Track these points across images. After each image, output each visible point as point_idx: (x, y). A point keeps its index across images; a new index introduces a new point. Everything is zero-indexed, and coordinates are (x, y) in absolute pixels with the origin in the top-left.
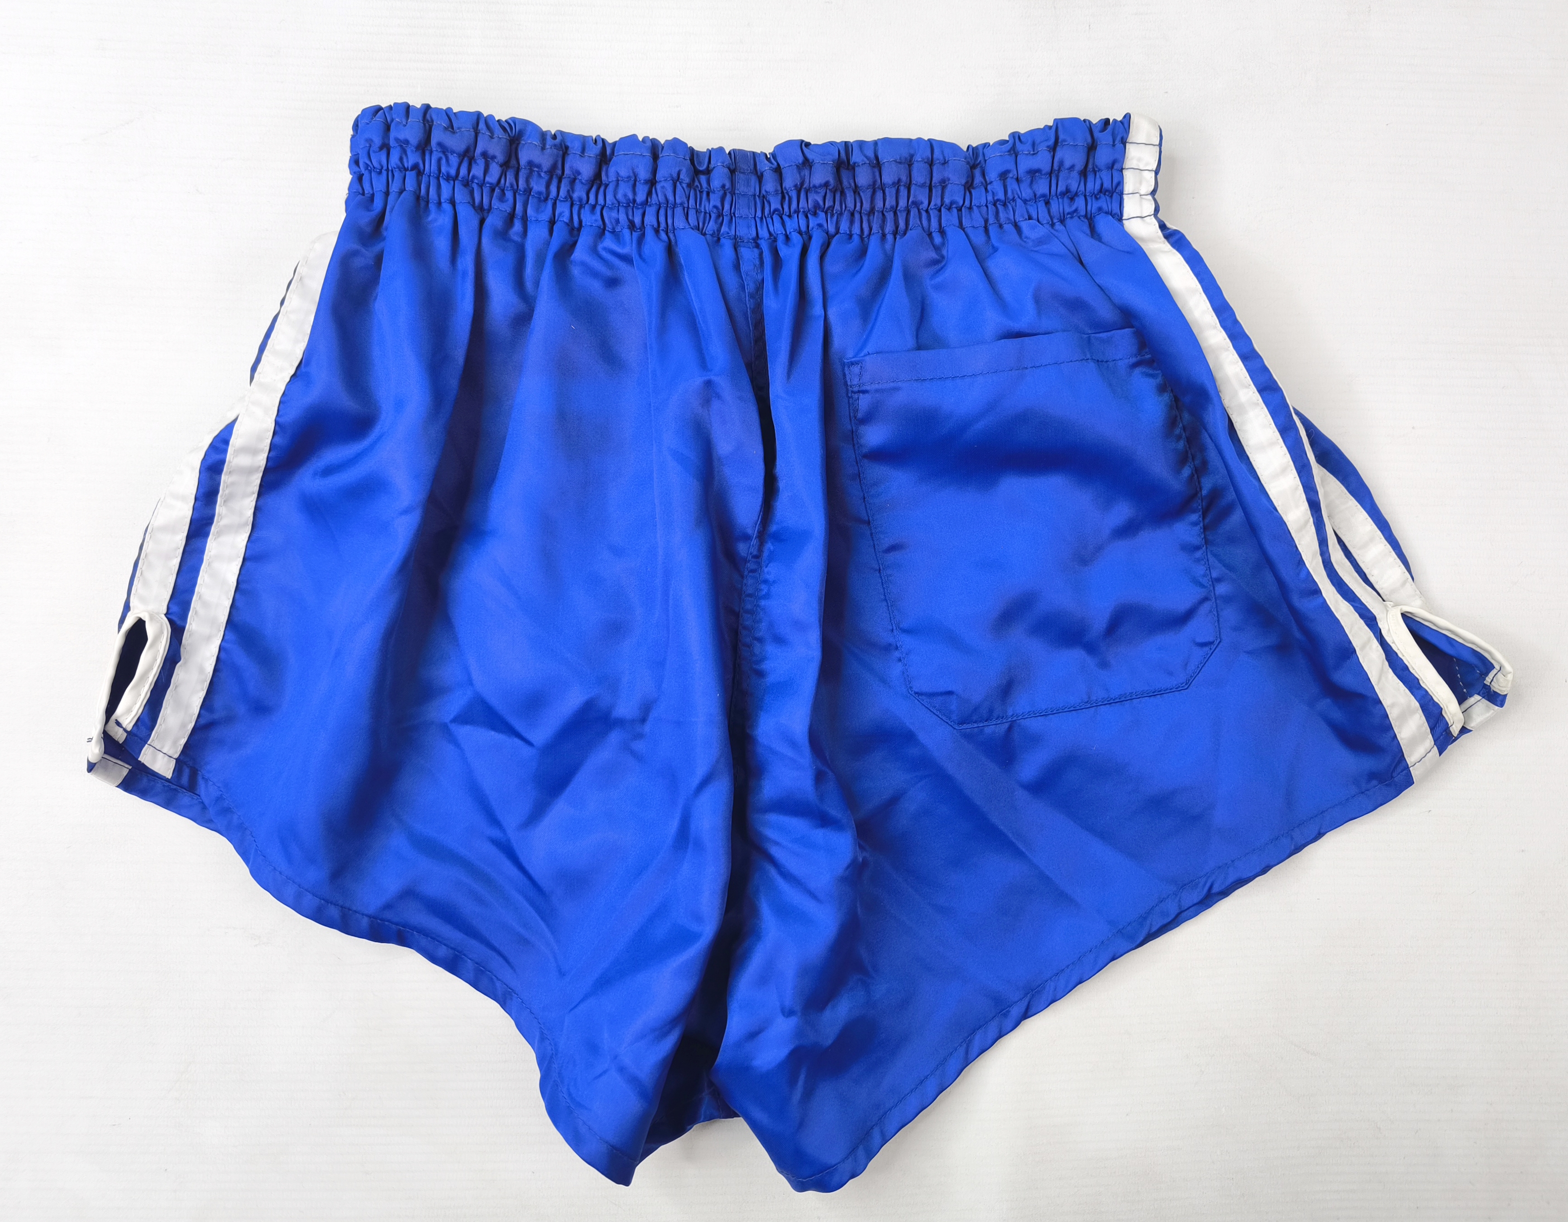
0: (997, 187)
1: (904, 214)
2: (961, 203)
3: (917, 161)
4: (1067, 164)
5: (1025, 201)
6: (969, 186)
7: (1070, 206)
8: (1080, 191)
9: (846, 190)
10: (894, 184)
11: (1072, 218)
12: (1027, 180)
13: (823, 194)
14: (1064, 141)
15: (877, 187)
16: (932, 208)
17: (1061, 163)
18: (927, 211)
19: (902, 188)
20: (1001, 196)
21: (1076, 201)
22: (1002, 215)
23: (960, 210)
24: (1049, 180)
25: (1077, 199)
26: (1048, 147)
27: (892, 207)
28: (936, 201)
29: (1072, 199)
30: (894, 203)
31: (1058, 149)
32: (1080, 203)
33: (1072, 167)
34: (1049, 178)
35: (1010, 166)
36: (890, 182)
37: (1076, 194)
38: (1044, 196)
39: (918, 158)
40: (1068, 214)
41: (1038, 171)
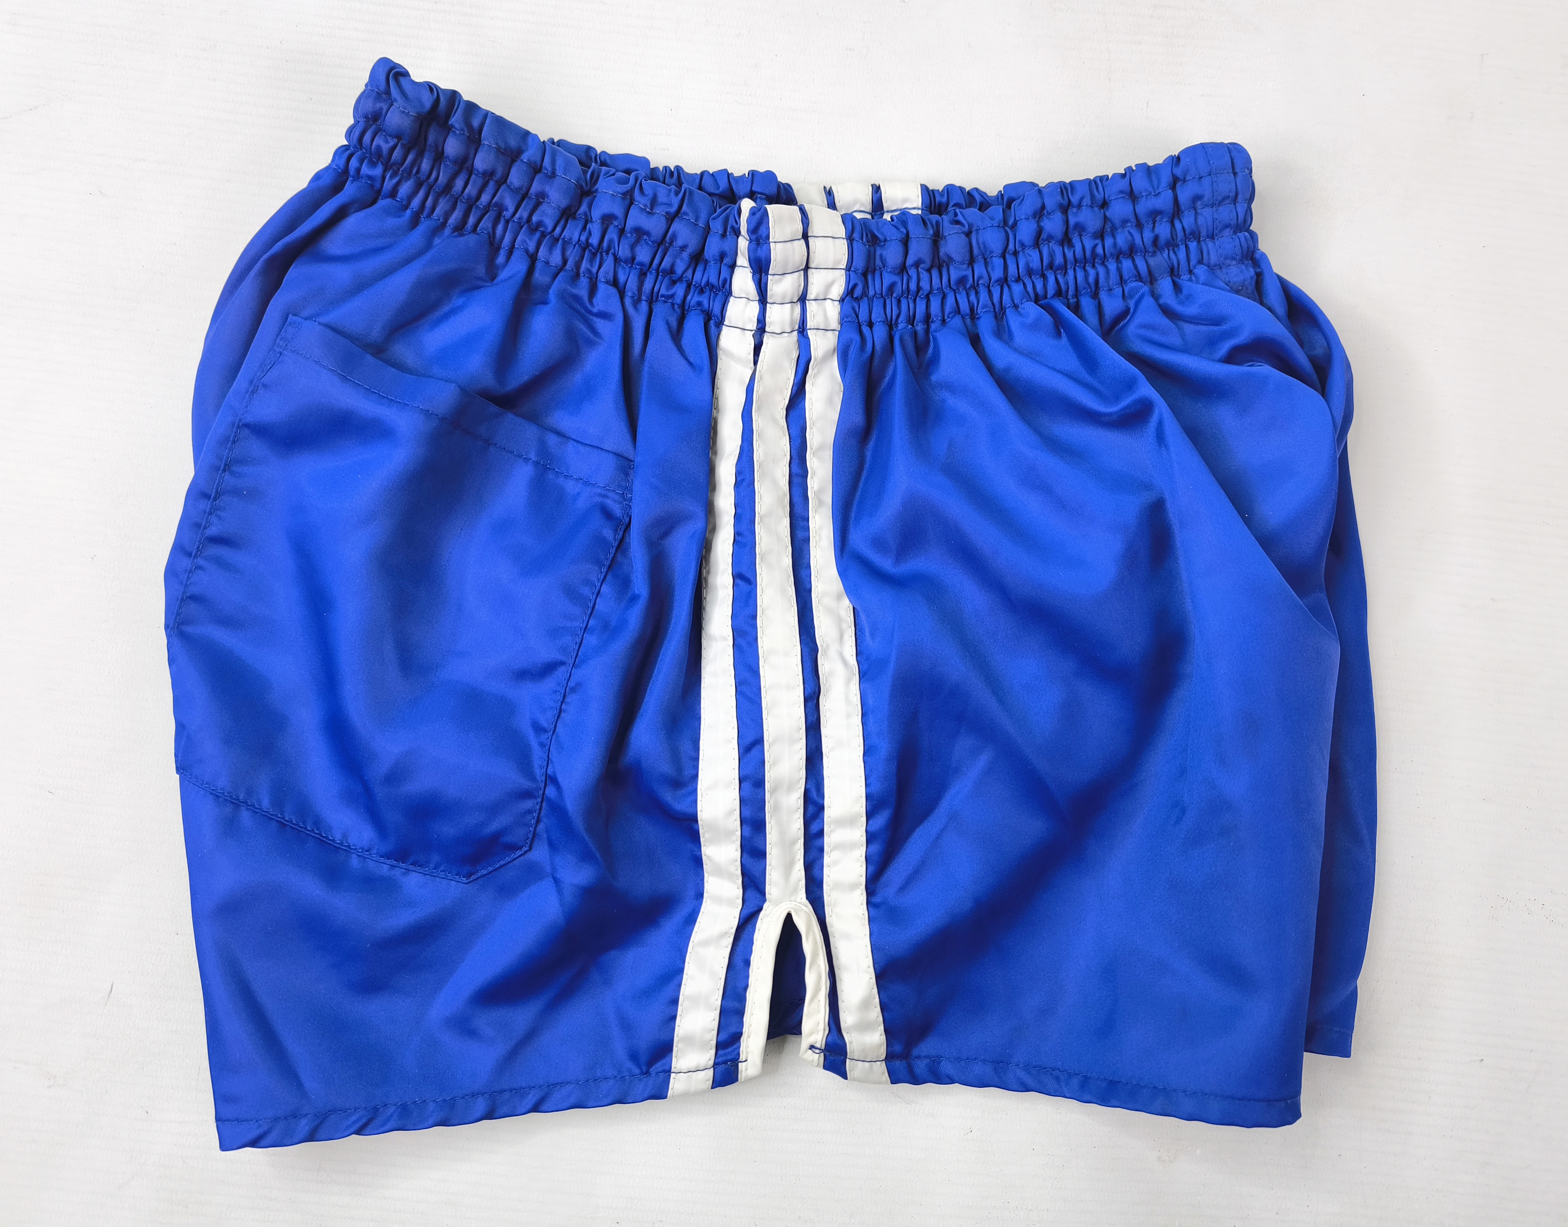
0: (595, 229)
1: (479, 213)
2: (550, 229)
3: (522, 160)
4: (680, 242)
5: (617, 260)
6: (567, 214)
7: (668, 289)
8: (686, 277)
9: (427, 153)
10: (484, 173)
11: (665, 302)
12: (630, 238)
13: (391, 144)
14: (686, 214)
15: (464, 164)
16: (516, 220)
17: (674, 237)
18: (507, 222)
19: (491, 183)
20: (594, 240)
21: (676, 286)
22: (584, 265)
23: (543, 235)
24: (655, 249)
25: (678, 284)
26: (667, 213)
27: (469, 197)
28: (523, 213)
29: (674, 283)
30: (474, 193)
31: (676, 220)
32: (679, 290)
33: (683, 248)
34: (657, 247)
35: (618, 211)
36: (480, 170)
37: (680, 279)
38: (641, 264)
39: (525, 157)
40: (662, 296)
41: (648, 234)
